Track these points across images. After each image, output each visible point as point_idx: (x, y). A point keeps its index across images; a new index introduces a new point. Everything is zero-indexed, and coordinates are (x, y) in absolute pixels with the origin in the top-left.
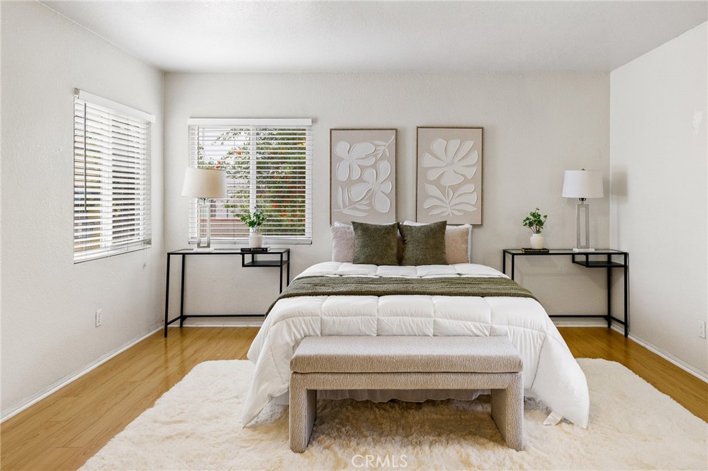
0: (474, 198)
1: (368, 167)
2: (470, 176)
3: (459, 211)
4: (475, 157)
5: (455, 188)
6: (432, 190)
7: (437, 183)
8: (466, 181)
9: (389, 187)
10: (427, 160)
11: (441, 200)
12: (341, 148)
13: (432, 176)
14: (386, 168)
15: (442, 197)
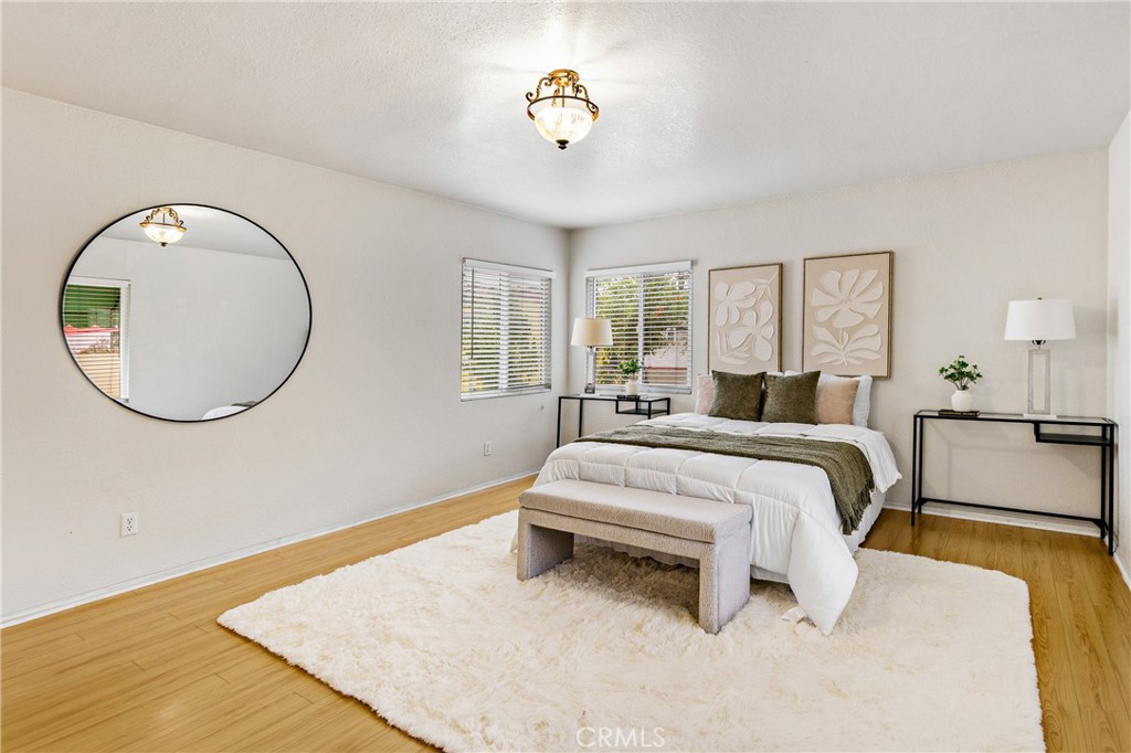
0: (879, 342)
1: (747, 309)
2: (871, 315)
3: (858, 359)
4: (880, 290)
5: (851, 331)
6: (822, 333)
7: (828, 324)
8: (866, 321)
9: (771, 331)
10: (815, 298)
11: (834, 346)
12: (719, 290)
13: (822, 316)
14: (769, 309)
15: (835, 342)
